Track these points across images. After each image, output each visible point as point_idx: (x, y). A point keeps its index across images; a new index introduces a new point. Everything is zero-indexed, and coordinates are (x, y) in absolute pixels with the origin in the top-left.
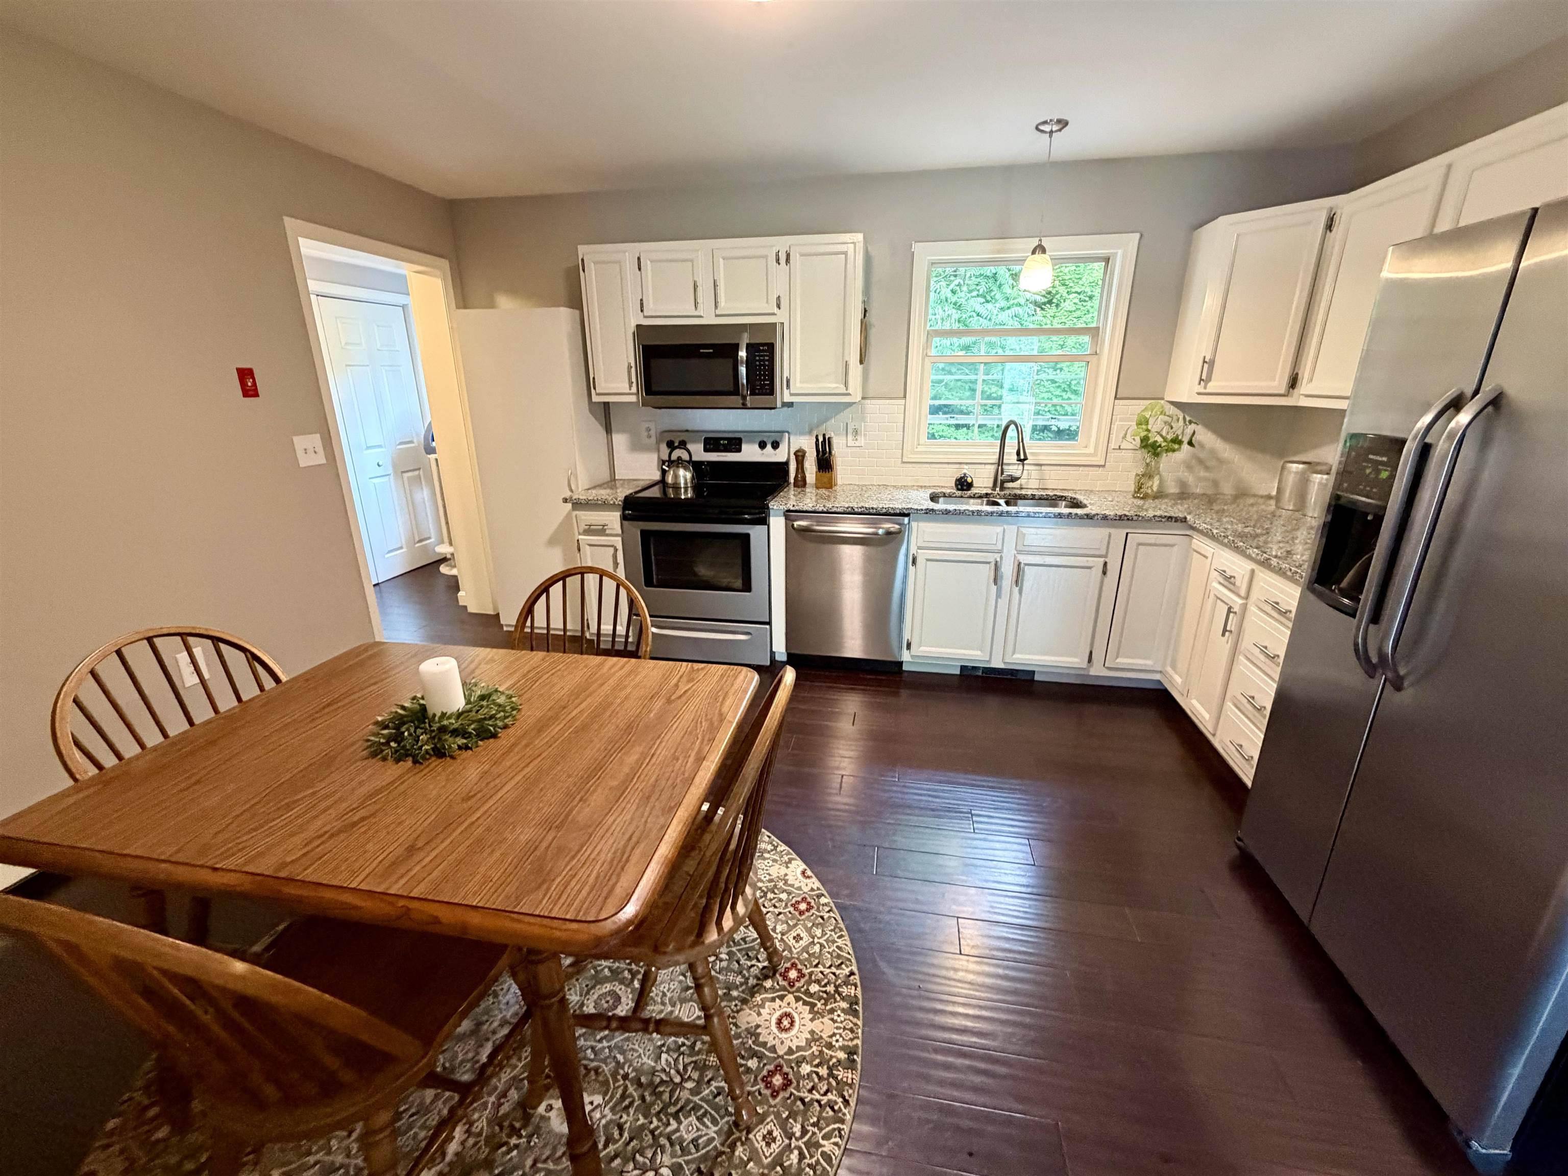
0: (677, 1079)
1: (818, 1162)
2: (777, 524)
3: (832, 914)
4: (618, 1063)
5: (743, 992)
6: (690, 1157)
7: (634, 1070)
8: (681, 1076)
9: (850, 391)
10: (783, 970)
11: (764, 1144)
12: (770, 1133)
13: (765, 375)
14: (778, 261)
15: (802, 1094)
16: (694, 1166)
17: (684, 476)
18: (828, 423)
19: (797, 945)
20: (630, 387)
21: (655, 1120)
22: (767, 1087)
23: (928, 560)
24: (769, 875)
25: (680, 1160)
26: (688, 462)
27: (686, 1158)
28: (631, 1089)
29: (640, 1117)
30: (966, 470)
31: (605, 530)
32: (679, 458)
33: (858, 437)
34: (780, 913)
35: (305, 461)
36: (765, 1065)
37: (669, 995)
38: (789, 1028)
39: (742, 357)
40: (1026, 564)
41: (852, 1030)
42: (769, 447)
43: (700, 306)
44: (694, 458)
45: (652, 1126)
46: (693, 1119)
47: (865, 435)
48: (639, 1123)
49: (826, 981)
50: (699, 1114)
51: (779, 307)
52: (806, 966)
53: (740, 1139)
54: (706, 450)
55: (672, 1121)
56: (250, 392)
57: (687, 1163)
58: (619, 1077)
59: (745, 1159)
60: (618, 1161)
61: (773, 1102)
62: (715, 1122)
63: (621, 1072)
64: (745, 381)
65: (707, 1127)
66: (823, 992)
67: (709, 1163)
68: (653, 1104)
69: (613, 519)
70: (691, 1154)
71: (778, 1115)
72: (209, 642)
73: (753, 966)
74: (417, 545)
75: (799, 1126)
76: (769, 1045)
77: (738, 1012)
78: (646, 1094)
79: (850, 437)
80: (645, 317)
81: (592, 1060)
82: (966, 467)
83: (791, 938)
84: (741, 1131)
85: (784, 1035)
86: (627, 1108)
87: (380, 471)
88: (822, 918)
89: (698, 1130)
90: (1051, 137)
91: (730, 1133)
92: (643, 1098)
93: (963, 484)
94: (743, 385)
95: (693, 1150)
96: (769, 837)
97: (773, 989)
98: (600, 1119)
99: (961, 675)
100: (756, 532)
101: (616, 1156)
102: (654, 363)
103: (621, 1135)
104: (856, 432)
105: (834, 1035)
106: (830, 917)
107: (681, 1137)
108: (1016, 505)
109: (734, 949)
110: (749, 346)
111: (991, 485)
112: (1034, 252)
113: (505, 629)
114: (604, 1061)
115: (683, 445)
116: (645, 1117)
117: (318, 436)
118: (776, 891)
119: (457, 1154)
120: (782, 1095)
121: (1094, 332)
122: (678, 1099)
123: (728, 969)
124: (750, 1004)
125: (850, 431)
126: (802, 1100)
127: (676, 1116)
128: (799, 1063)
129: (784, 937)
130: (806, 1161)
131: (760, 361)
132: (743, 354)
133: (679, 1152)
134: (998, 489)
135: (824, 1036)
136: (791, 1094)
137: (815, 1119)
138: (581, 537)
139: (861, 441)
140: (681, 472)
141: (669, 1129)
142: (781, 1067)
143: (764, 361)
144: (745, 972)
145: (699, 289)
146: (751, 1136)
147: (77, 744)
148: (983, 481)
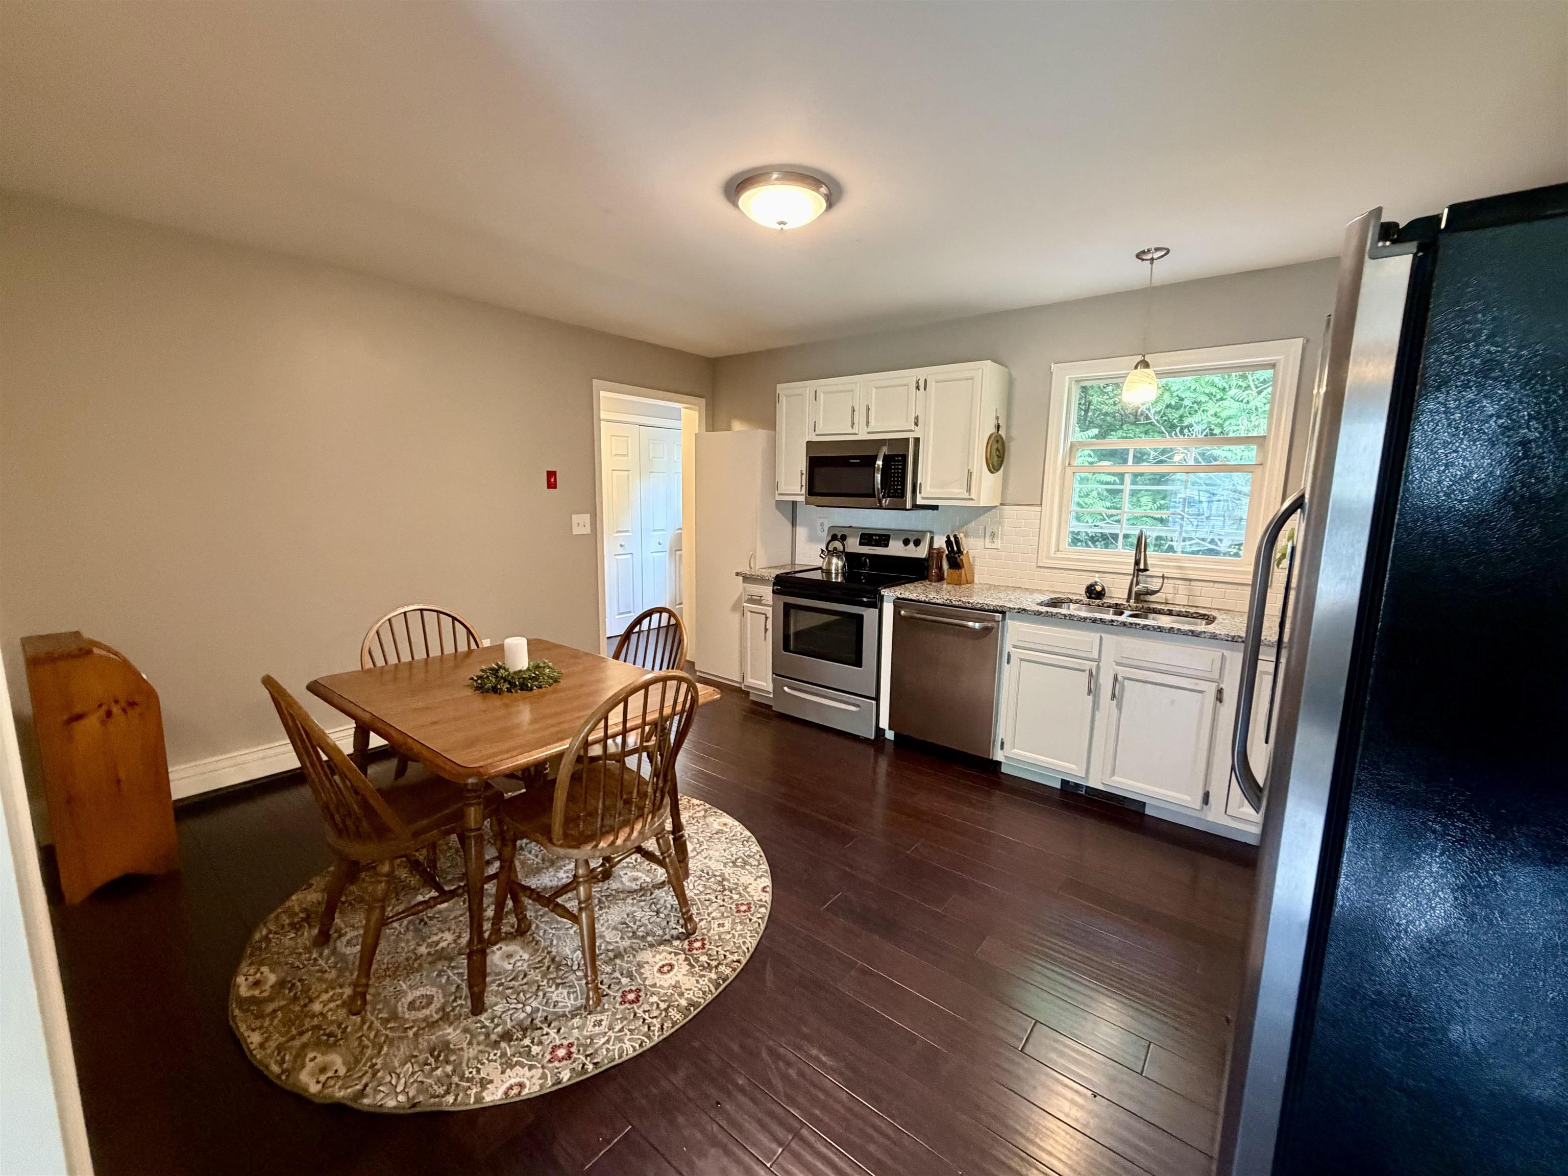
0: (575, 967)
1: (614, 1050)
2: (888, 609)
3: (760, 921)
4: (552, 944)
5: (655, 940)
6: (547, 1009)
7: (557, 952)
8: (579, 967)
9: (972, 496)
10: (693, 939)
11: (592, 1024)
12: (601, 1021)
13: (898, 481)
14: (918, 388)
15: (638, 1011)
16: (545, 1014)
17: (837, 563)
18: (969, 526)
19: (716, 929)
20: (801, 488)
21: (545, 981)
22: (622, 997)
23: (1022, 660)
24: (738, 880)
25: (540, 1007)
26: (842, 552)
27: (544, 1008)
28: (546, 961)
29: (540, 976)
30: (1097, 578)
31: (761, 600)
32: (835, 548)
33: (995, 540)
34: (723, 906)
35: (576, 531)
36: (632, 985)
37: (610, 922)
38: (665, 973)
39: (879, 465)
40: (1125, 678)
41: (704, 993)
42: (911, 544)
43: (856, 426)
44: (847, 550)
45: (541, 984)
46: (565, 992)
47: (1002, 539)
48: (537, 978)
49: (716, 957)
50: (571, 990)
51: (916, 424)
52: (711, 943)
53: (581, 1015)
54: (861, 544)
55: (554, 987)
56: (552, 485)
57: (543, 1010)
58: (546, 951)
59: (575, 1026)
60: (510, 991)
61: (617, 1006)
62: (576, 999)
63: (549, 949)
64: (880, 486)
65: (569, 999)
66: (707, 963)
67: (554, 1017)
68: (552, 973)
69: (766, 592)
70: (549, 1007)
71: (614, 1014)
72: (451, 619)
73: (676, 928)
74: (677, 607)
75: (620, 1026)
76: (644, 976)
77: (642, 950)
78: (552, 966)
79: (988, 540)
80: (817, 435)
81: (540, 936)
82: (1097, 575)
83: (717, 923)
84: (585, 1011)
85: (658, 975)
86: (537, 968)
87: (659, 548)
88: (750, 920)
89: (564, 998)
90: (1152, 263)
91: (579, 1008)
92: (548, 968)
93: (1094, 593)
94: (878, 489)
95: (552, 1007)
96: (761, 856)
97: (677, 948)
98: (519, 967)
99: (1061, 790)
100: (869, 615)
101: (511, 988)
102: (817, 470)
103: (522, 979)
104: (993, 535)
105: (690, 990)
106: (756, 922)
107: (552, 997)
108: (1146, 618)
109: (672, 914)
110: (886, 459)
111: (1126, 596)
112: (1136, 368)
113: (698, 674)
114: (545, 940)
115: (843, 538)
116: (541, 978)
117: (589, 515)
118: (733, 892)
119: (443, 948)
120: (627, 1005)
121: (1261, 441)
122: (566, 978)
123: (658, 925)
124: (653, 949)
125: (988, 534)
126: (635, 1014)
127: (558, 985)
128: (653, 994)
129: (712, 921)
130: (608, 1046)
131: (895, 469)
132: (879, 463)
133: (544, 1003)
134: (1132, 601)
135: (683, 987)
136: (633, 1008)
137: (633, 1027)
138: (745, 604)
139: (998, 543)
140: (835, 560)
141: (550, 990)
142: (640, 990)
143: (898, 469)
144: (667, 930)
145: (856, 413)
146: (589, 1016)
147: (370, 652)
148: (1118, 591)
